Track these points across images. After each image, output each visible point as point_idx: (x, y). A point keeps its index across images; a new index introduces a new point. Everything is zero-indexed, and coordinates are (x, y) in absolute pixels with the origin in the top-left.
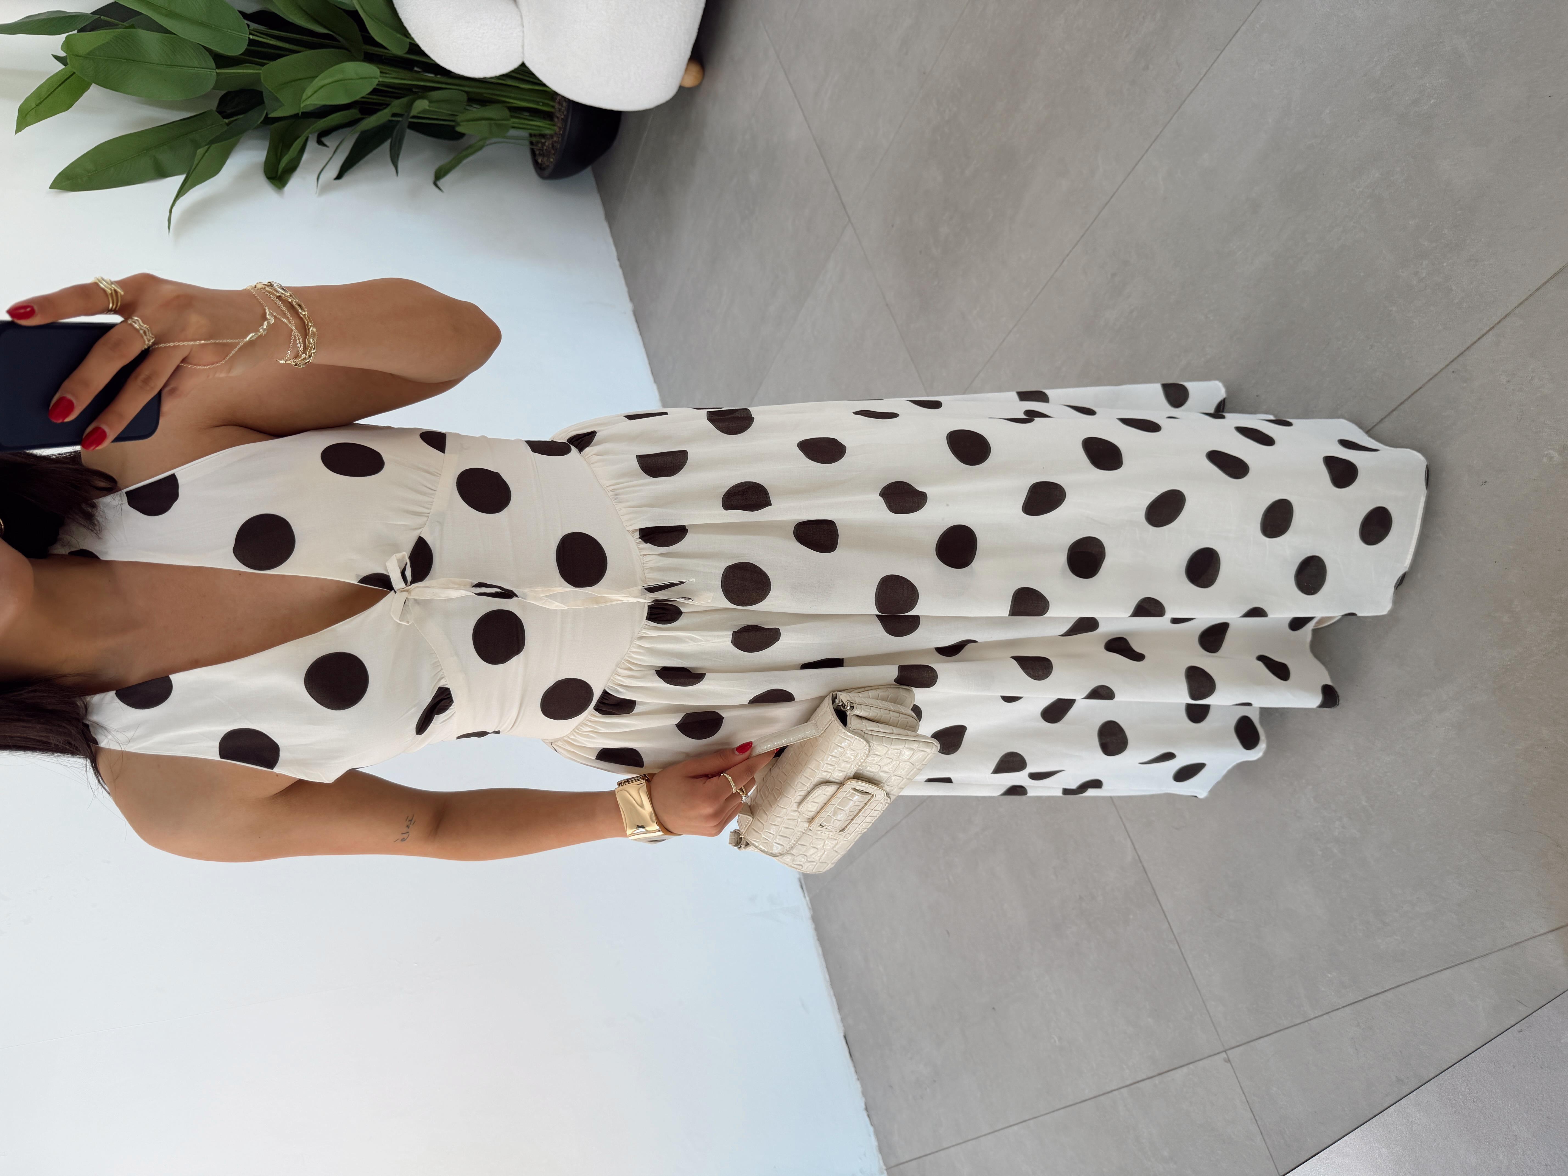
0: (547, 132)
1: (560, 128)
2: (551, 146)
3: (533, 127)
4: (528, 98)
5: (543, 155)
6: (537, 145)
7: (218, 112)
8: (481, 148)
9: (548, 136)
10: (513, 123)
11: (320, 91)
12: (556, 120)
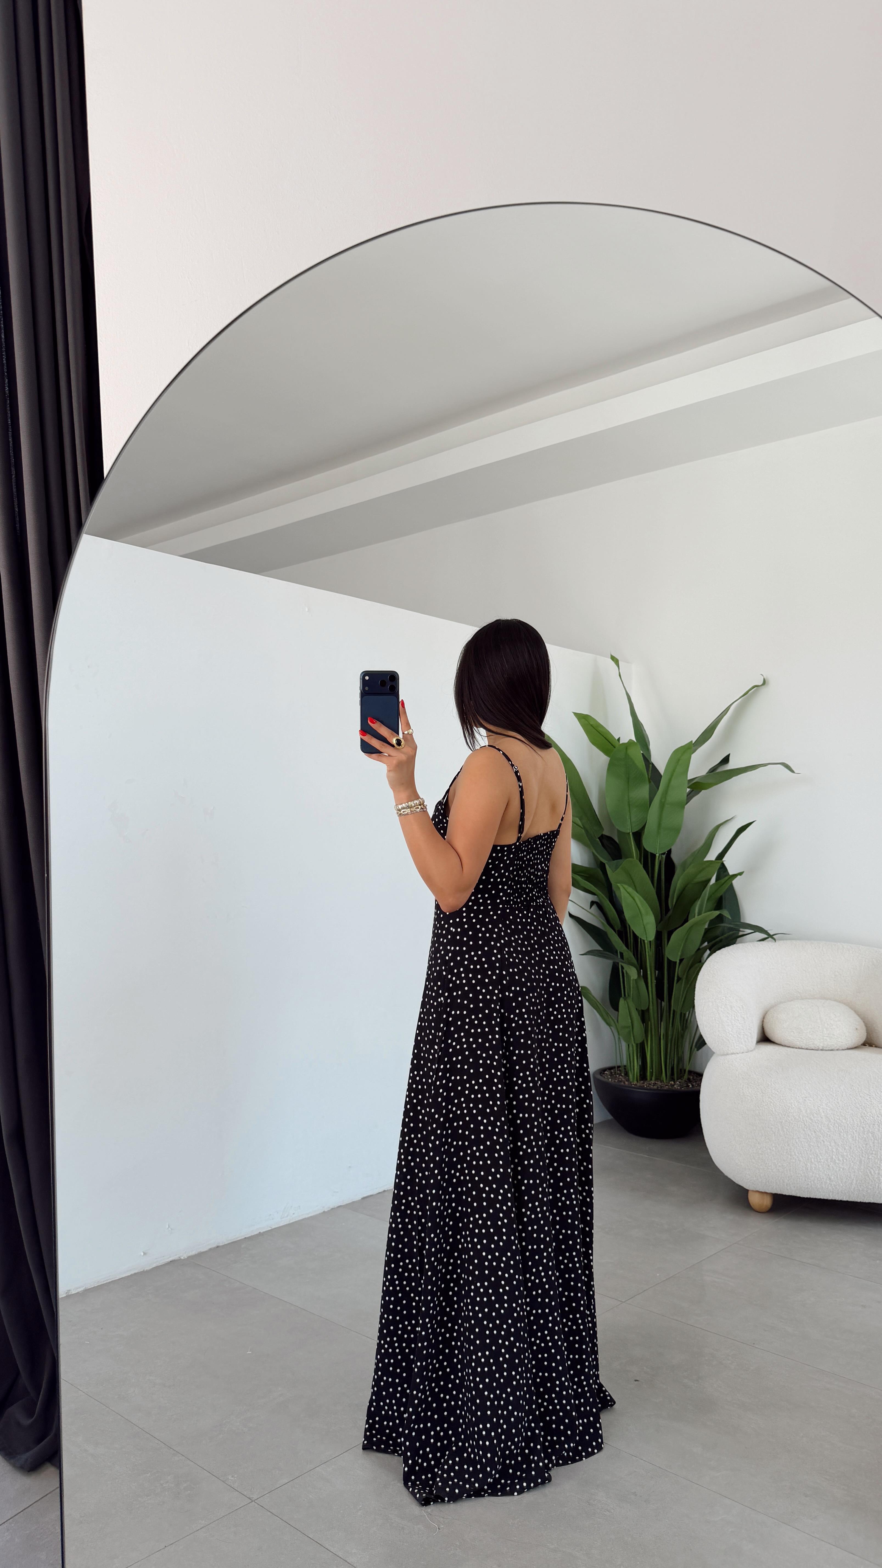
0: (631, 1076)
1: (636, 1085)
2: (620, 1080)
3: (632, 1063)
4: (654, 1057)
5: (611, 1074)
6: (618, 1070)
7: (602, 835)
8: (608, 1024)
9: (627, 1078)
10: (632, 1045)
11: (630, 897)
12: (642, 1082)
